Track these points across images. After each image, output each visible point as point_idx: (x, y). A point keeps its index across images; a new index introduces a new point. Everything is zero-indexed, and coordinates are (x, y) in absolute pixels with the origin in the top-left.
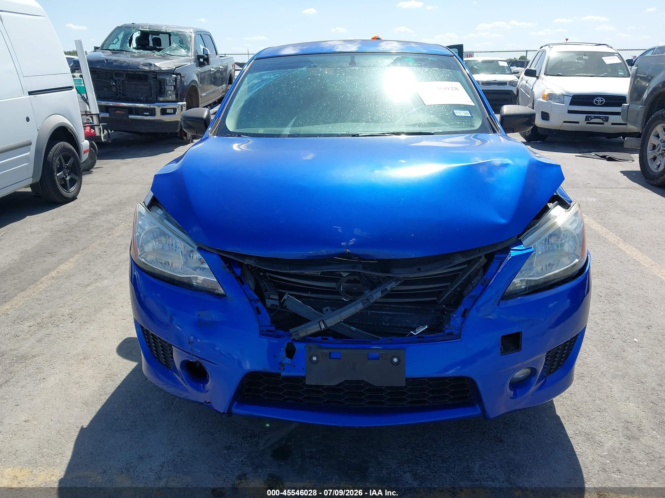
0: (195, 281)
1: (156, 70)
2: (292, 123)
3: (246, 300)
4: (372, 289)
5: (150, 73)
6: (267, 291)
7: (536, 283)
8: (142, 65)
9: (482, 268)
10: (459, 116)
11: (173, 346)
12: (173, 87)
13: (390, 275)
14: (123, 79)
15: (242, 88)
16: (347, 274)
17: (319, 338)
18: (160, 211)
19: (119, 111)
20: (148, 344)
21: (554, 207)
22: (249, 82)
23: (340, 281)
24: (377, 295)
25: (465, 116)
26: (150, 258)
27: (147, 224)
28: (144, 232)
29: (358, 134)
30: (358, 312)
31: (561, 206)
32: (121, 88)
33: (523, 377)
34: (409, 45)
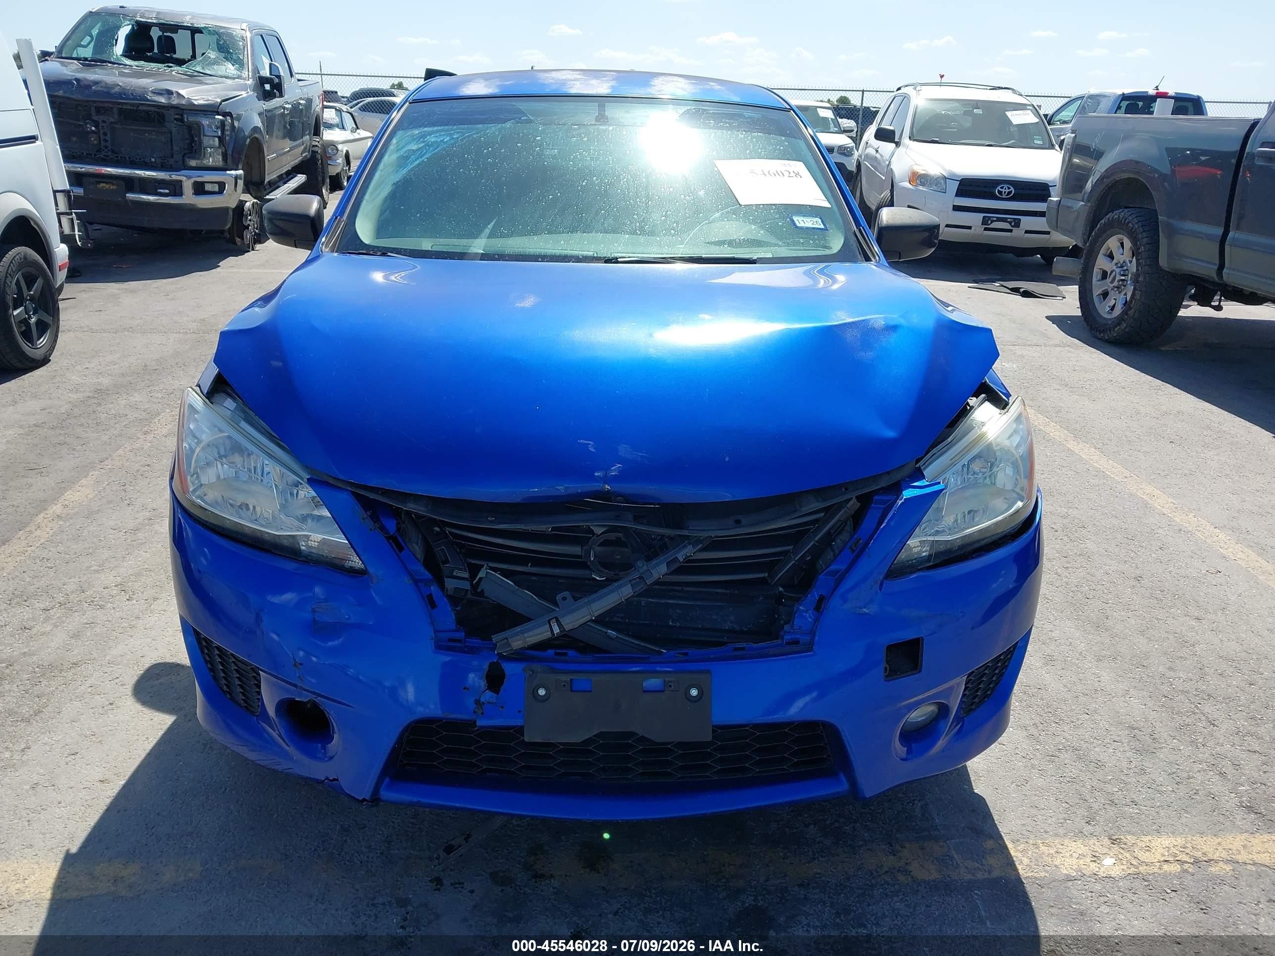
0: (304, 544)
1: (183, 104)
2: (487, 231)
3: (406, 580)
4: (649, 559)
5: (168, 110)
6: (447, 562)
7: (949, 547)
8: (153, 92)
9: (851, 519)
10: (802, 228)
11: (261, 670)
12: (217, 139)
13: (685, 533)
14: (112, 120)
15: (386, 159)
16: (603, 530)
17: (550, 652)
18: (230, 403)
19: (104, 185)
20: (209, 666)
21: (979, 405)
22: (400, 147)
23: (590, 543)
24: (659, 570)
25: (813, 228)
26: (212, 495)
27: (206, 430)
28: (201, 446)
29: (617, 258)
30: (622, 602)
31: (991, 404)
32: (108, 137)
33: (923, 720)
34: (707, 87)
